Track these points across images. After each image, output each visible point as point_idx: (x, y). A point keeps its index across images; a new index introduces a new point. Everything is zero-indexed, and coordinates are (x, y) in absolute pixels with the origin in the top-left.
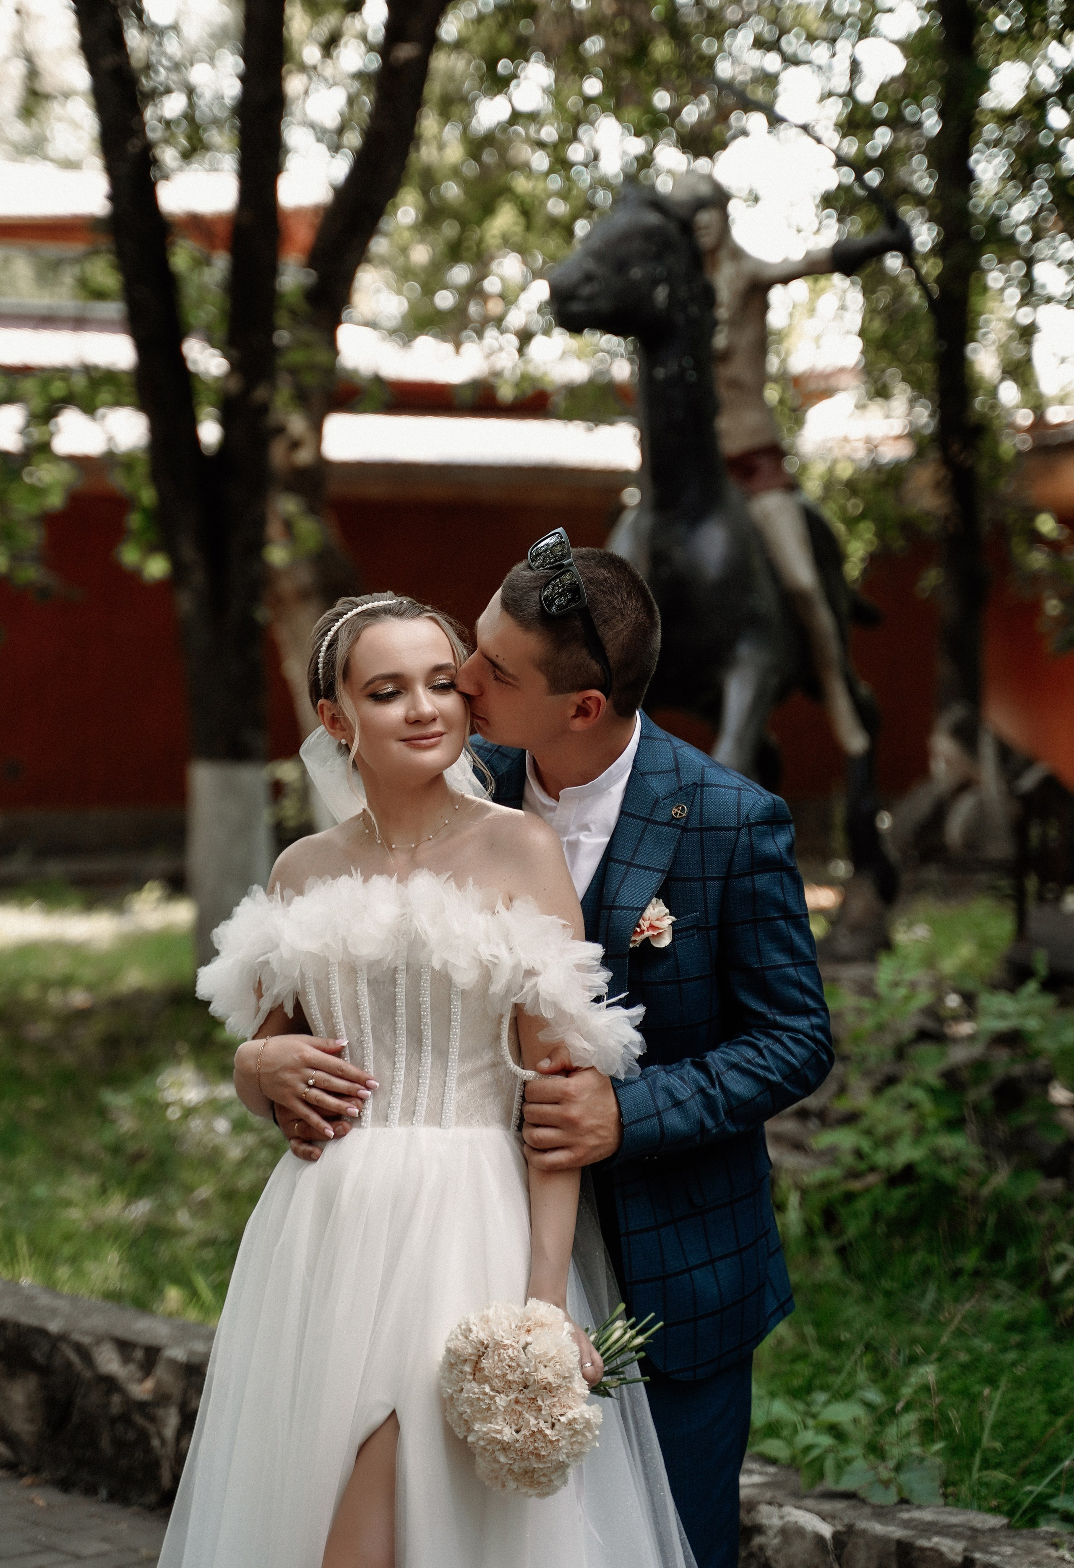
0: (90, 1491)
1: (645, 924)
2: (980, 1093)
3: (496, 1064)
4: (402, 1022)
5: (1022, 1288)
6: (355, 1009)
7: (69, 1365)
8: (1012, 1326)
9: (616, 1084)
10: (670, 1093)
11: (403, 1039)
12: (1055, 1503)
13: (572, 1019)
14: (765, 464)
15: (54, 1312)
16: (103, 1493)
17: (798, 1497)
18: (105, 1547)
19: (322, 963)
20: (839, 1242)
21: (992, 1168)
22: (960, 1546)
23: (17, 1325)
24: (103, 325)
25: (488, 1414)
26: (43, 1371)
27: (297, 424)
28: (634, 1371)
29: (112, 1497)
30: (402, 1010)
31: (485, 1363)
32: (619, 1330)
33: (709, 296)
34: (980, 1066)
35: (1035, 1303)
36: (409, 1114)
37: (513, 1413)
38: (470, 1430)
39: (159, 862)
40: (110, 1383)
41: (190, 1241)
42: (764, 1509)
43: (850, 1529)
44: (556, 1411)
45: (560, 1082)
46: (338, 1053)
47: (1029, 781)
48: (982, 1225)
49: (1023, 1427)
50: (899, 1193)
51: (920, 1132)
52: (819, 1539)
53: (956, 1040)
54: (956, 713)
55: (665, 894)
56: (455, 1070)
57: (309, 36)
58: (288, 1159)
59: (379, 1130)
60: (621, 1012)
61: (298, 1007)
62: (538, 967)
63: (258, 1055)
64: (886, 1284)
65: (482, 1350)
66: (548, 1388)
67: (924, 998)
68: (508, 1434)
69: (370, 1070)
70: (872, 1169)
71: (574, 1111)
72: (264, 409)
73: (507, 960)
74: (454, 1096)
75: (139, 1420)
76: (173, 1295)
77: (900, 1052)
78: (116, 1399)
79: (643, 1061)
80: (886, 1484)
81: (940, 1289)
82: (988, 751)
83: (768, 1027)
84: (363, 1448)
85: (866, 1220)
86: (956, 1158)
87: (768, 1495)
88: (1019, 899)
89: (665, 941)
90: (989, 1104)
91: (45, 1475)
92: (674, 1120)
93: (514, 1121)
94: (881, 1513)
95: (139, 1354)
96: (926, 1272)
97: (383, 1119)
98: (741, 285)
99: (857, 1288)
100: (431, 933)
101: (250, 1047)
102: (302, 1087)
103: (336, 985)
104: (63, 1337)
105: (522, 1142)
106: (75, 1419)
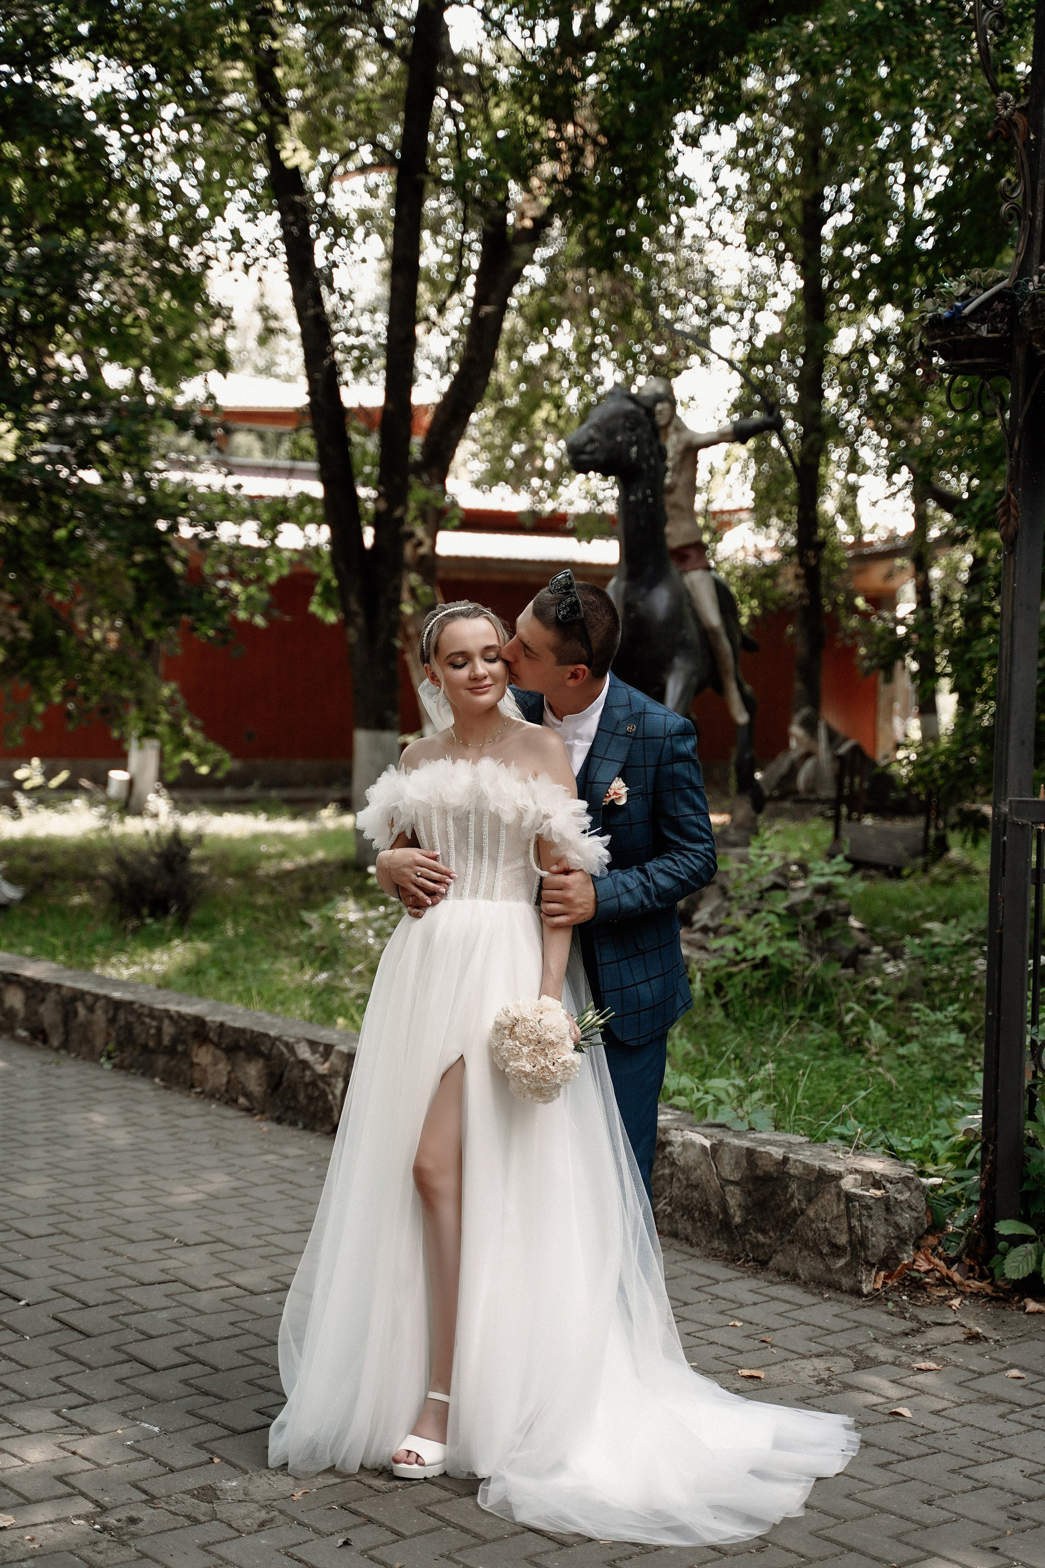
0: (293, 1124)
1: (611, 792)
2: (809, 919)
3: (527, 867)
4: (472, 841)
5: (826, 1027)
6: (445, 834)
7: (282, 1054)
8: (819, 1048)
9: (594, 878)
10: (625, 885)
11: (472, 851)
12: (836, 1130)
13: (570, 843)
14: (692, 553)
15: (273, 1026)
16: (300, 1125)
17: (692, 1126)
18: (302, 1152)
19: (428, 807)
20: (724, 1001)
21: (812, 958)
22: (781, 1151)
23: (252, 1032)
24: (305, 474)
25: (517, 1056)
26: (267, 1058)
27: (420, 532)
28: (599, 1039)
29: (305, 1127)
30: (472, 835)
31: (517, 1029)
32: (590, 1016)
33: (662, 453)
34: (808, 902)
35: (835, 1034)
36: (474, 893)
37: (531, 1056)
38: (507, 1066)
39: (335, 792)
40: (305, 1065)
41: (352, 994)
42: (673, 1132)
43: (721, 1142)
44: (556, 1056)
45: (563, 878)
46: (435, 858)
47: (843, 749)
48: (805, 992)
49: (823, 1099)
50: (759, 974)
51: (772, 938)
52: (704, 1147)
53: (794, 890)
54: (805, 711)
55: (622, 775)
56: (501, 869)
57: (431, 302)
58: (406, 918)
59: (457, 901)
60: (597, 838)
61: (414, 833)
62: (551, 813)
63: (389, 858)
64: (750, 1024)
65: (515, 1022)
66: (552, 1044)
67: (777, 863)
68: (528, 1068)
69: (453, 868)
70: (744, 960)
71: (570, 894)
72: (401, 521)
73: (532, 808)
74: (500, 884)
75: (321, 1084)
76: (341, 1021)
77: (762, 895)
78: (308, 1073)
79: (610, 866)
80: (742, 1119)
81: (780, 1027)
82: (822, 733)
83: (680, 849)
84: (444, 1075)
85: (739, 989)
86: (791, 956)
87: (676, 1125)
88: (836, 819)
89: (623, 801)
90: (812, 924)
91: (267, 1115)
92: (627, 900)
93: (534, 899)
94: (738, 1134)
95: (321, 1049)
96: (773, 1017)
97: (460, 895)
98: (680, 447)
99: (733, 1026)
100: (490, 792)
101: (385, 854)
102: (414, 876)
103: (435, 821)
104: (278, 1038)
105: (540, 911)
106: (285, 1084)
